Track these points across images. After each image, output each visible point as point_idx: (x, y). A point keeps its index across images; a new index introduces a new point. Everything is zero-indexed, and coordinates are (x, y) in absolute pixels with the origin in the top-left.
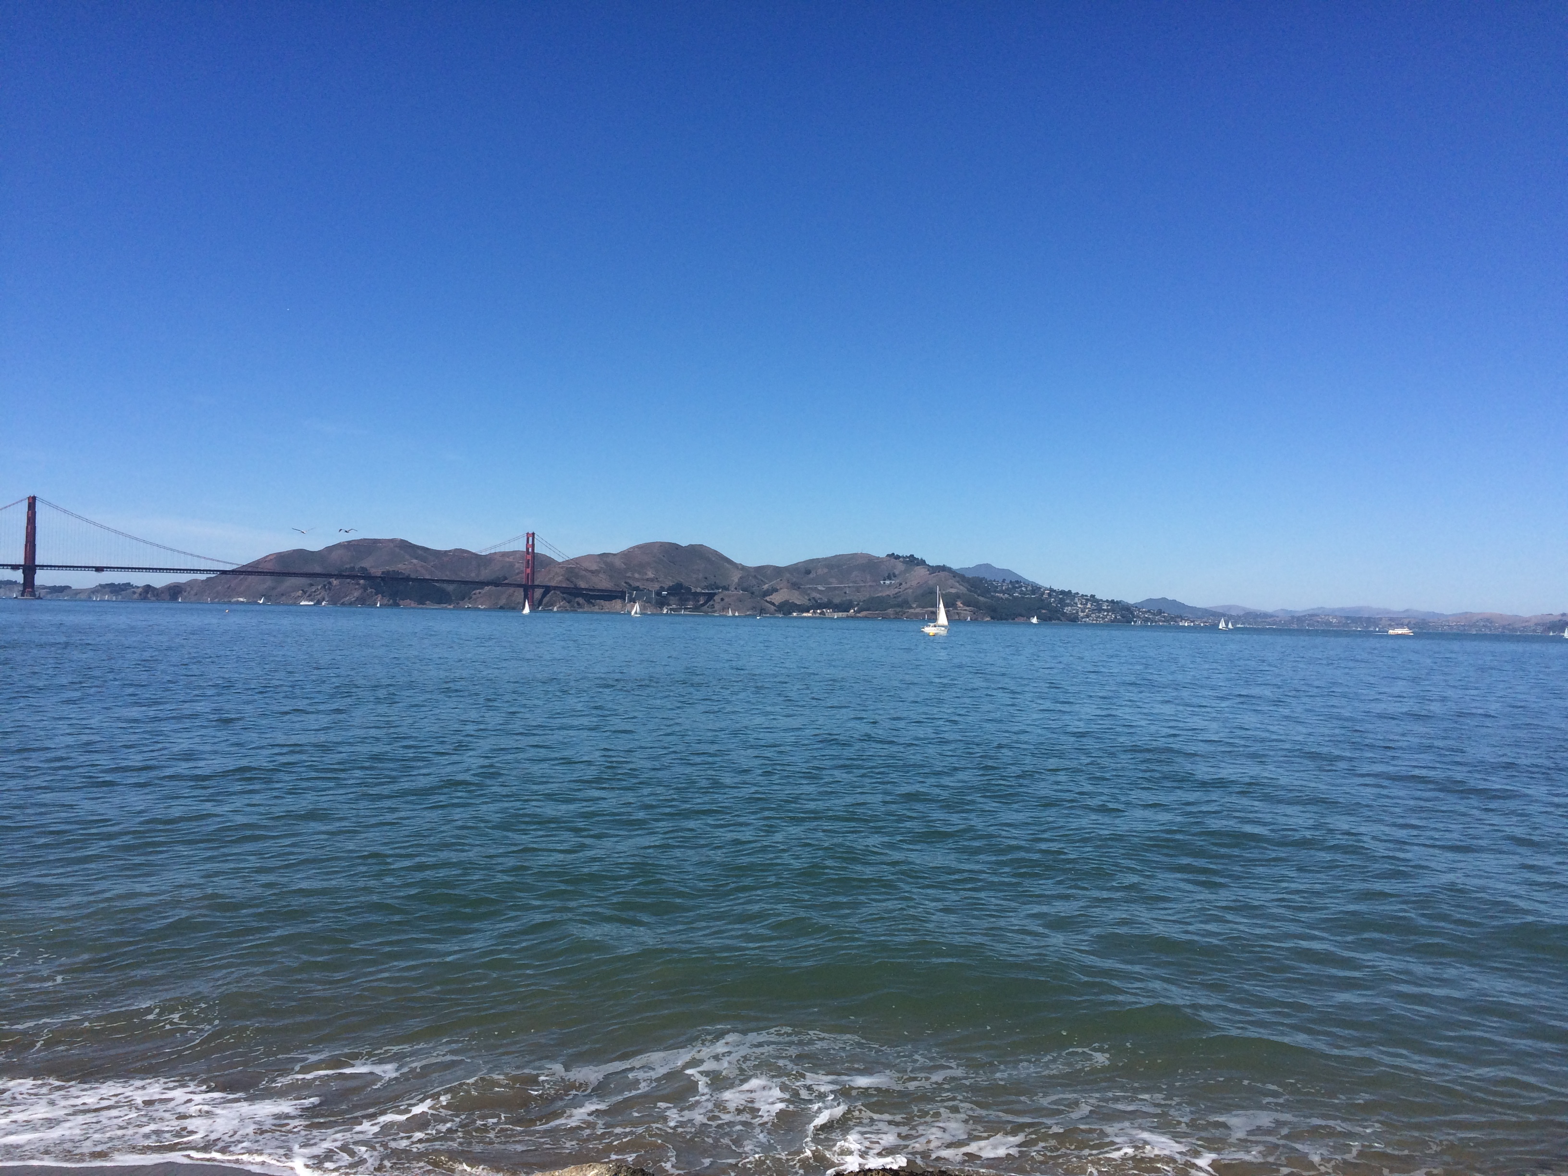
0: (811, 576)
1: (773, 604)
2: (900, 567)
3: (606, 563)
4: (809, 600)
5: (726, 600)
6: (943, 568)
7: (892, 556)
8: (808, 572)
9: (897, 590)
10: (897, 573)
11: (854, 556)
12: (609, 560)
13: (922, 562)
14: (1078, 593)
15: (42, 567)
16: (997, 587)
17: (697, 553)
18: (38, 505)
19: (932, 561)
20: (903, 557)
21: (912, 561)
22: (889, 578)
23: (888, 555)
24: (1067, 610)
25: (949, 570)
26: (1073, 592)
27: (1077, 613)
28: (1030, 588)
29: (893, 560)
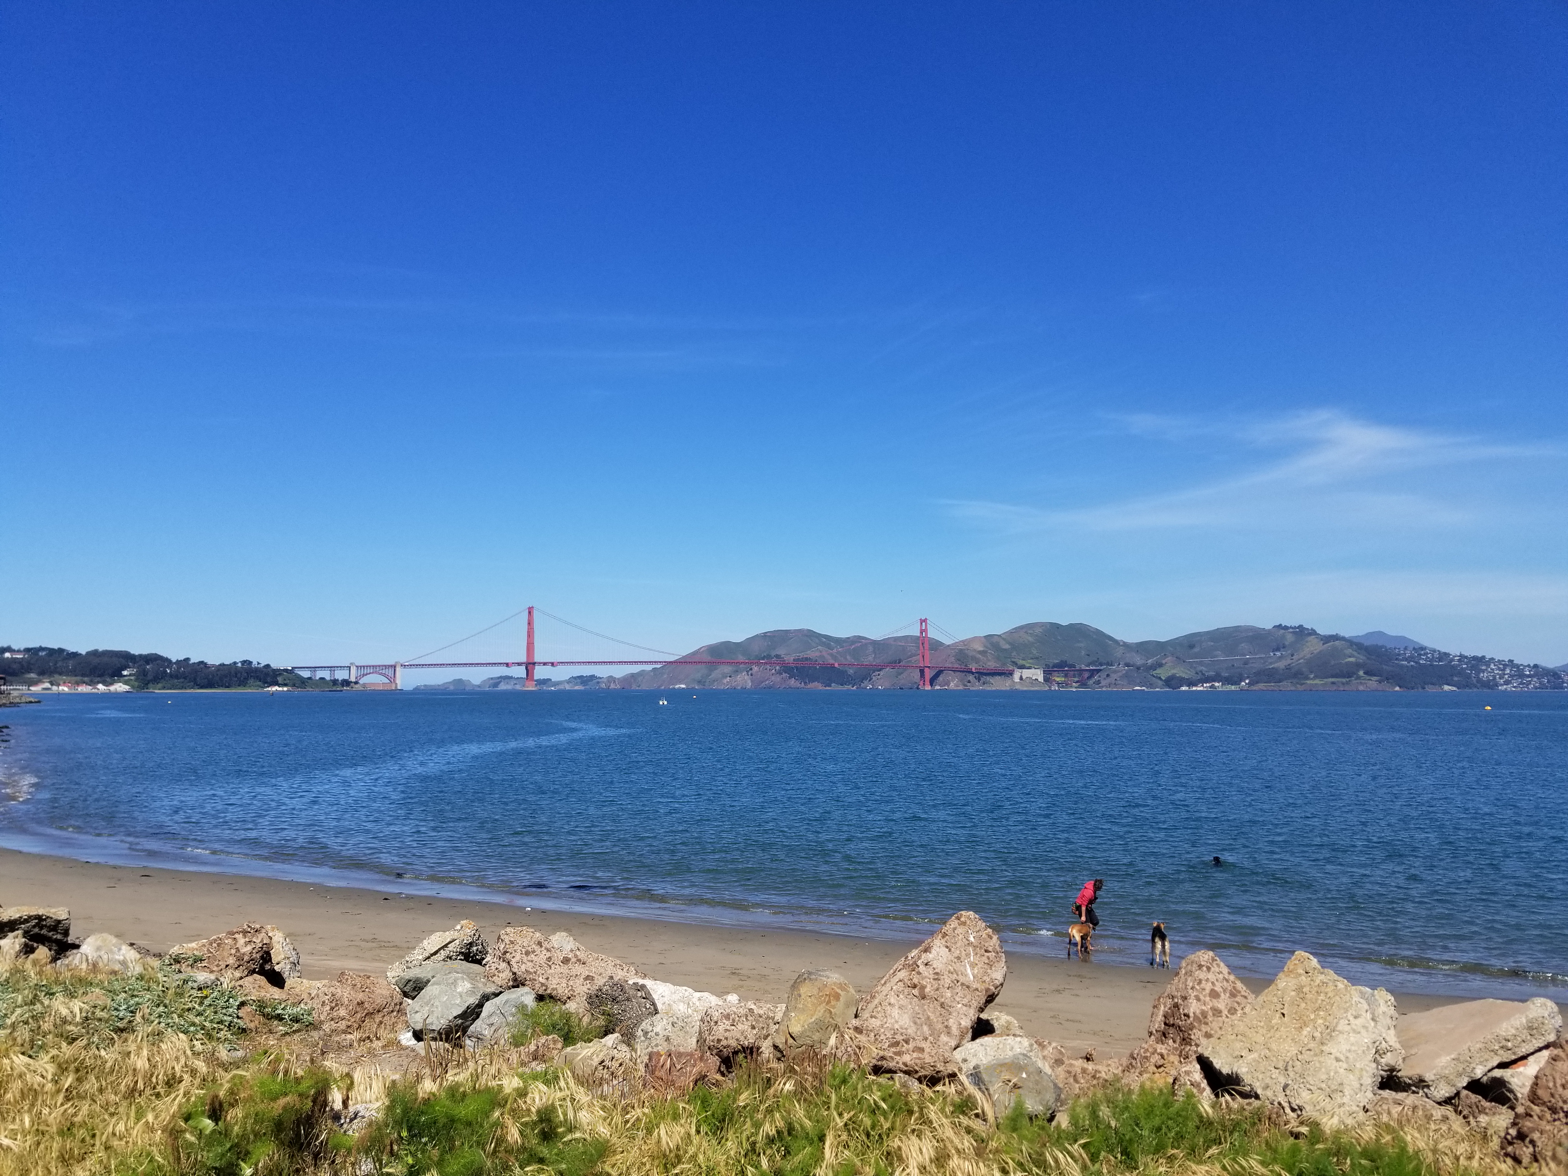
0: (1196, 650)
1: (1160, 678)
2: (1290, 638)
3: (992, 644)
4: (1197, 673)
5: (1112, 675)
6: (1336, 638)
7: (1279, 627)
8: (1192, 647)
9: (1289, 662)
10: (1287, 643)
11: (1237, 629)
12: (995, 640)
13: (1313, 632)
14: (1493, 659)
15: (535, 663)
16: (1399, 655)
17: (1079, 631)
18: (535, 614)
19: (1323, 631)
20: (1291, 627)
21: (1302, 632)
22: (1278, 649)
23: (1275, 627)
24: (1484, 676)
25: (1343, 639)
26: (1488, 657)
27: (1494, 677)
28: (1436, 655)
29: (1282, 631)
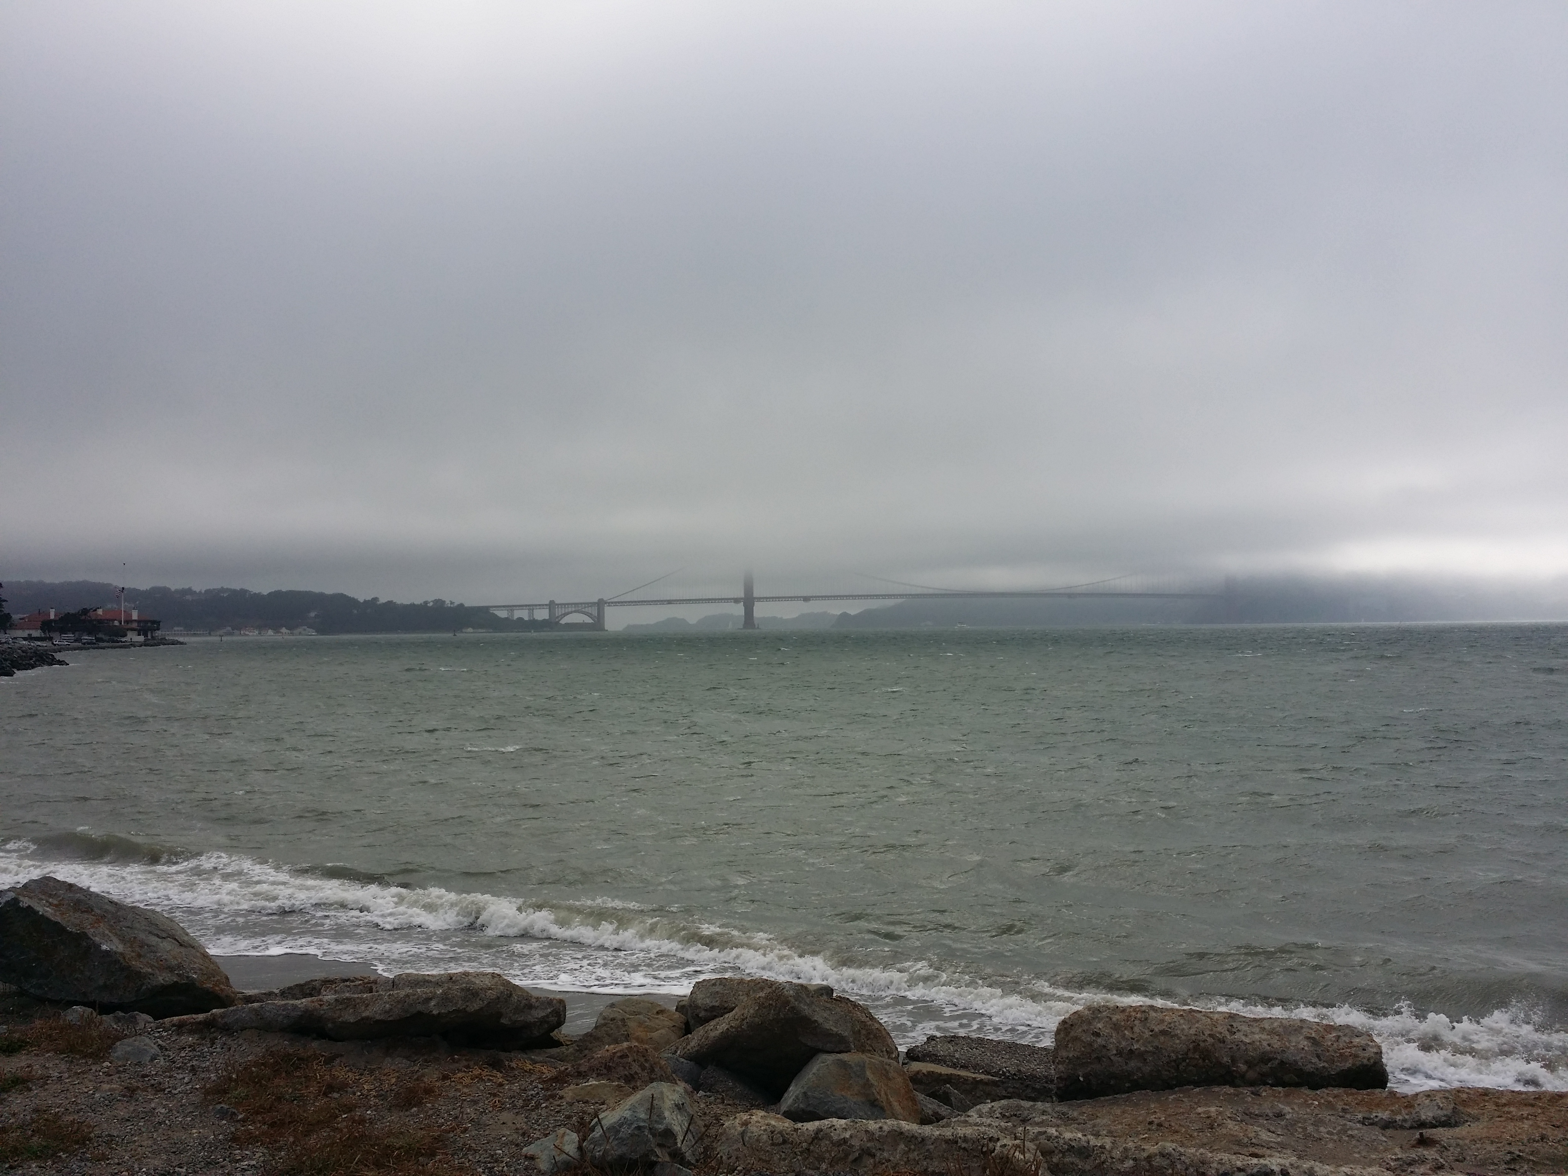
15: (760, 599)
